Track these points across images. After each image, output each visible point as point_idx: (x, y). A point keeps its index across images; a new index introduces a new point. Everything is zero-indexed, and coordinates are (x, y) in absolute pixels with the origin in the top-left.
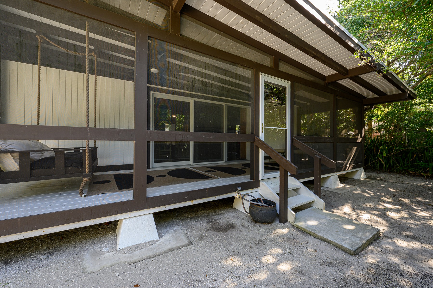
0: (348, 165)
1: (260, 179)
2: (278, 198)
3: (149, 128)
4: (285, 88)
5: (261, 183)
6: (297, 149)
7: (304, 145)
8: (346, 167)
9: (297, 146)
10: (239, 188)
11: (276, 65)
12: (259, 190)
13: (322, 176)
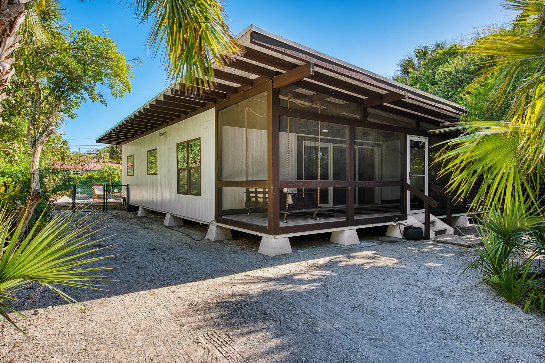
0: (477, 207)
1: (408, 214)
2: (424, 226)
3: (355, 179)
4: (424, 143)
5: (408, 216)
6: (433, 191)
7: (438, 188)
8: (476, 208)
9: (433, 189)
10: (397, 218)
11: (418, 125)
12: (407, 222)
13: (453, 216)
